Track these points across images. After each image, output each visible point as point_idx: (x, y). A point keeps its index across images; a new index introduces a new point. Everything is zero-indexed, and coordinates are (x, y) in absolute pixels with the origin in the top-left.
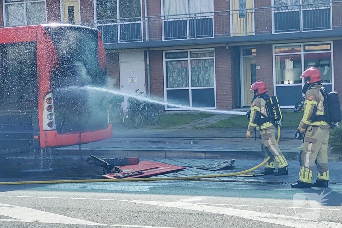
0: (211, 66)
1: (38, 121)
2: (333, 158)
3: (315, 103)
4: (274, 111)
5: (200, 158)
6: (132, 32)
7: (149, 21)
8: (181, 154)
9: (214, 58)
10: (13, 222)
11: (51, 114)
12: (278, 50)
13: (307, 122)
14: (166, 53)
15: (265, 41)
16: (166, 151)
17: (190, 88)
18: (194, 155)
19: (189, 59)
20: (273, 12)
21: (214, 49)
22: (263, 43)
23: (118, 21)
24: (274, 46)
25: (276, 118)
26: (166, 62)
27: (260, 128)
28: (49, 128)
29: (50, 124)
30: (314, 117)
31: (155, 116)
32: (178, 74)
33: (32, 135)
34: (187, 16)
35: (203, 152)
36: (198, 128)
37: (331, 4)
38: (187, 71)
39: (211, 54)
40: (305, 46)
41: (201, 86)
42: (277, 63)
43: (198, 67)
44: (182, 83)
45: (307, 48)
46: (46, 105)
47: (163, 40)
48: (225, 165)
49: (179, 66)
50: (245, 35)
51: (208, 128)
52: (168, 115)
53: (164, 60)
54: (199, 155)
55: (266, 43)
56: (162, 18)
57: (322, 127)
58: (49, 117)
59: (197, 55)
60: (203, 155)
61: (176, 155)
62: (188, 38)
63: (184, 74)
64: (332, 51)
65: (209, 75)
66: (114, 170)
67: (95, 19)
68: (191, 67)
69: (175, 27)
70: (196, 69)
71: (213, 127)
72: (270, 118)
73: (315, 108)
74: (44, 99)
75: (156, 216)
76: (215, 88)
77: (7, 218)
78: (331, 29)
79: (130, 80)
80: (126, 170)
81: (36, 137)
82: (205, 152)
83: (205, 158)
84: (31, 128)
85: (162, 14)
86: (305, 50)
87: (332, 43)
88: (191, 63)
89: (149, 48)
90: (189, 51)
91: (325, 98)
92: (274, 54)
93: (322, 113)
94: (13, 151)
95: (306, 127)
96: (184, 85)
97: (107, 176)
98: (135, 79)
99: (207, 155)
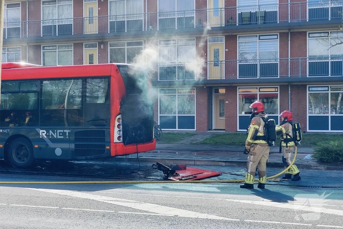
1: (110, 135)
2: (322, 168)
3: (257, 127)
4: (298, 134)
5: (222, 166)
8: (206, 163)
9: (195, 94)
11: (119, 131)
12: (241, 90)
13: (251, 141)
14: (160, 90)
15: (232, 84)
16: (195, 160)
17: (177, 115)
18: (216, 163)
19: (177, 94)
20: (238, 64)
21: (195, 88)
22: (231, 85)
24: (238, 87)
25: (298, 139)
27: (287, 144)
28: (118, 141)
29: (119, 138)
30: (255, 137)
33: (104, 146)
34: (177, 64)
35: (223, 162)
36: (194, 144)
37: (279, 60)
40: (260, 88)
41: (185, 114)
42: (240, 99)
43: (183, 100)
45: (261, 90)
46: (117, 123)
50: (220, 79)
51: (202, 144)
53: (159, 95)
54: (220, 163)
55: (233, 85)
56: (159, 64)
57: (261, 145)
58: (118, 133)
60: (224, 164)
61: (203, 163)
64: (279, 93)
65: (191, 106)
66: (175, 174)
71: (205, 143)
72: (294, 139)
74: (115, 119)
76: (195, 115)
78: (279, 77)
80: (182, 174)
81: (108, 148)
82: (225, 162)
83: (226, 166)
84: (104, 140)
85: (158, 62)
86: (260, 92)
87: (279, 87)
90: (177, 89)
91: (265, 123)
92: (238, 93)
93: (262, 135)
94: (88, 157)
95: (250, 144)
97: (171, 178)
99: (227, 164)
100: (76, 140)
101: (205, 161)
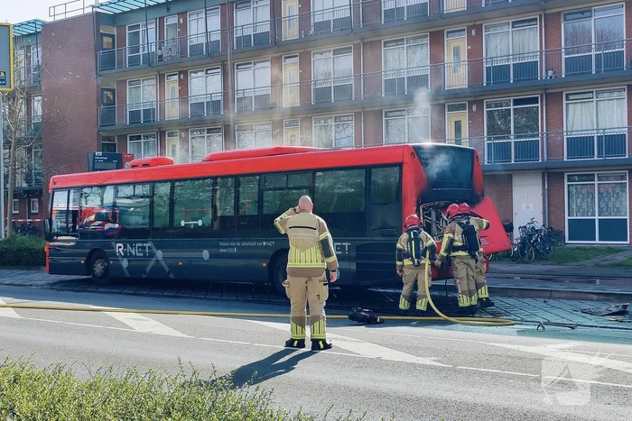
0: (623, 191)
5: (591, 300)
6: (528, 150)
7: (547, 139)
8: (568, 295)
9: (627, 181)
10: (355, 357)
14: (568, 176)
16: (551, 291)
17: (597, 218)
18: (583, 296)
19: (596, 182)
21: (627, 171)
23: (512, 137)
26: (569, 185)
31: (550, 249)
32: (583, 200)
34: (595, 131)
36: (600, 266)
38: (593, 198)
39: (623, 177)
41: (611, 215)
43: (607, 192)
44: (588, 211)
47: (565, 160)
48: (615, 310)
49: (584, 191)
51: (613, 266)
52: (569, 248)
53: (566, 183)
54: (590, 296)
56: (565, 134)
59: (607, 178)
60: (595, 297)
61: (564, 295)
62: (596, 158)
63: (589, 200)
65: (621, 202)
67: (485, 135)
68: (599, 193)
69: (580, 145)
70: (605, 195)
71: (619, 265)
73: (452, 241)
75: (509, 361)
76: (628, 217)
77: (350, 352)
79: (524, 206)
83: (598, 300)
85: (565, 129)
88: (599, 188)
89: (547, 169)
90: (596, 173)
93: (460, 244)
96: (590, 214)
98: (531, 206)
99: (600, 297)
100: (358, 257)
101: (567, 292)
